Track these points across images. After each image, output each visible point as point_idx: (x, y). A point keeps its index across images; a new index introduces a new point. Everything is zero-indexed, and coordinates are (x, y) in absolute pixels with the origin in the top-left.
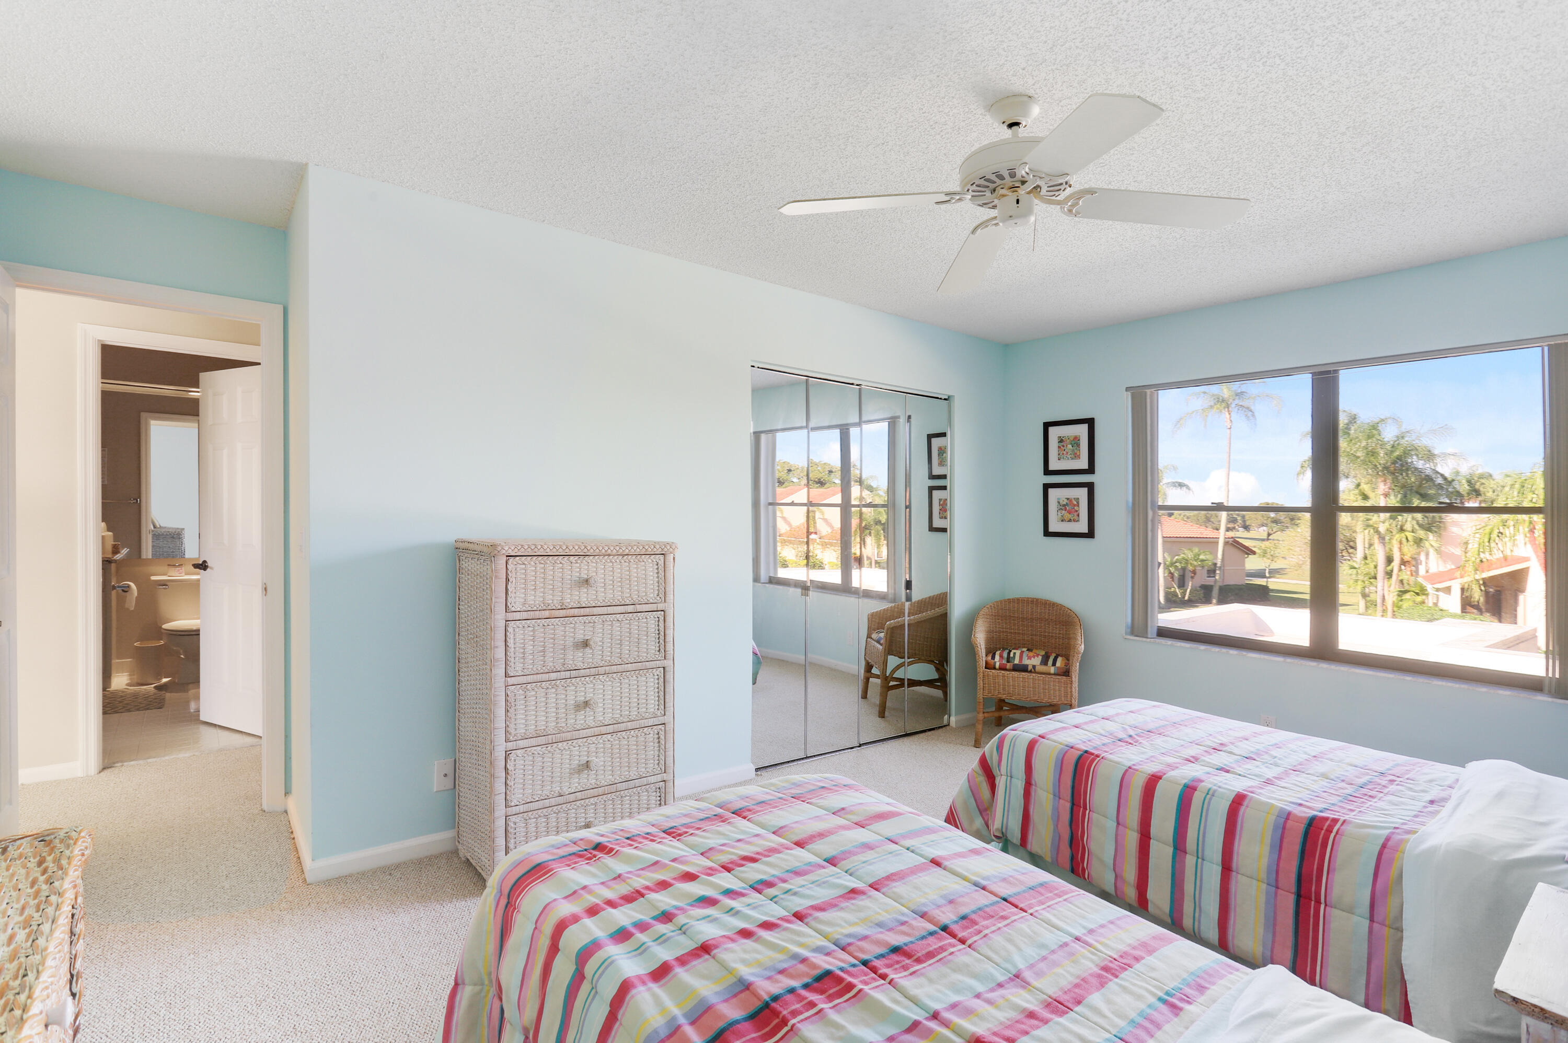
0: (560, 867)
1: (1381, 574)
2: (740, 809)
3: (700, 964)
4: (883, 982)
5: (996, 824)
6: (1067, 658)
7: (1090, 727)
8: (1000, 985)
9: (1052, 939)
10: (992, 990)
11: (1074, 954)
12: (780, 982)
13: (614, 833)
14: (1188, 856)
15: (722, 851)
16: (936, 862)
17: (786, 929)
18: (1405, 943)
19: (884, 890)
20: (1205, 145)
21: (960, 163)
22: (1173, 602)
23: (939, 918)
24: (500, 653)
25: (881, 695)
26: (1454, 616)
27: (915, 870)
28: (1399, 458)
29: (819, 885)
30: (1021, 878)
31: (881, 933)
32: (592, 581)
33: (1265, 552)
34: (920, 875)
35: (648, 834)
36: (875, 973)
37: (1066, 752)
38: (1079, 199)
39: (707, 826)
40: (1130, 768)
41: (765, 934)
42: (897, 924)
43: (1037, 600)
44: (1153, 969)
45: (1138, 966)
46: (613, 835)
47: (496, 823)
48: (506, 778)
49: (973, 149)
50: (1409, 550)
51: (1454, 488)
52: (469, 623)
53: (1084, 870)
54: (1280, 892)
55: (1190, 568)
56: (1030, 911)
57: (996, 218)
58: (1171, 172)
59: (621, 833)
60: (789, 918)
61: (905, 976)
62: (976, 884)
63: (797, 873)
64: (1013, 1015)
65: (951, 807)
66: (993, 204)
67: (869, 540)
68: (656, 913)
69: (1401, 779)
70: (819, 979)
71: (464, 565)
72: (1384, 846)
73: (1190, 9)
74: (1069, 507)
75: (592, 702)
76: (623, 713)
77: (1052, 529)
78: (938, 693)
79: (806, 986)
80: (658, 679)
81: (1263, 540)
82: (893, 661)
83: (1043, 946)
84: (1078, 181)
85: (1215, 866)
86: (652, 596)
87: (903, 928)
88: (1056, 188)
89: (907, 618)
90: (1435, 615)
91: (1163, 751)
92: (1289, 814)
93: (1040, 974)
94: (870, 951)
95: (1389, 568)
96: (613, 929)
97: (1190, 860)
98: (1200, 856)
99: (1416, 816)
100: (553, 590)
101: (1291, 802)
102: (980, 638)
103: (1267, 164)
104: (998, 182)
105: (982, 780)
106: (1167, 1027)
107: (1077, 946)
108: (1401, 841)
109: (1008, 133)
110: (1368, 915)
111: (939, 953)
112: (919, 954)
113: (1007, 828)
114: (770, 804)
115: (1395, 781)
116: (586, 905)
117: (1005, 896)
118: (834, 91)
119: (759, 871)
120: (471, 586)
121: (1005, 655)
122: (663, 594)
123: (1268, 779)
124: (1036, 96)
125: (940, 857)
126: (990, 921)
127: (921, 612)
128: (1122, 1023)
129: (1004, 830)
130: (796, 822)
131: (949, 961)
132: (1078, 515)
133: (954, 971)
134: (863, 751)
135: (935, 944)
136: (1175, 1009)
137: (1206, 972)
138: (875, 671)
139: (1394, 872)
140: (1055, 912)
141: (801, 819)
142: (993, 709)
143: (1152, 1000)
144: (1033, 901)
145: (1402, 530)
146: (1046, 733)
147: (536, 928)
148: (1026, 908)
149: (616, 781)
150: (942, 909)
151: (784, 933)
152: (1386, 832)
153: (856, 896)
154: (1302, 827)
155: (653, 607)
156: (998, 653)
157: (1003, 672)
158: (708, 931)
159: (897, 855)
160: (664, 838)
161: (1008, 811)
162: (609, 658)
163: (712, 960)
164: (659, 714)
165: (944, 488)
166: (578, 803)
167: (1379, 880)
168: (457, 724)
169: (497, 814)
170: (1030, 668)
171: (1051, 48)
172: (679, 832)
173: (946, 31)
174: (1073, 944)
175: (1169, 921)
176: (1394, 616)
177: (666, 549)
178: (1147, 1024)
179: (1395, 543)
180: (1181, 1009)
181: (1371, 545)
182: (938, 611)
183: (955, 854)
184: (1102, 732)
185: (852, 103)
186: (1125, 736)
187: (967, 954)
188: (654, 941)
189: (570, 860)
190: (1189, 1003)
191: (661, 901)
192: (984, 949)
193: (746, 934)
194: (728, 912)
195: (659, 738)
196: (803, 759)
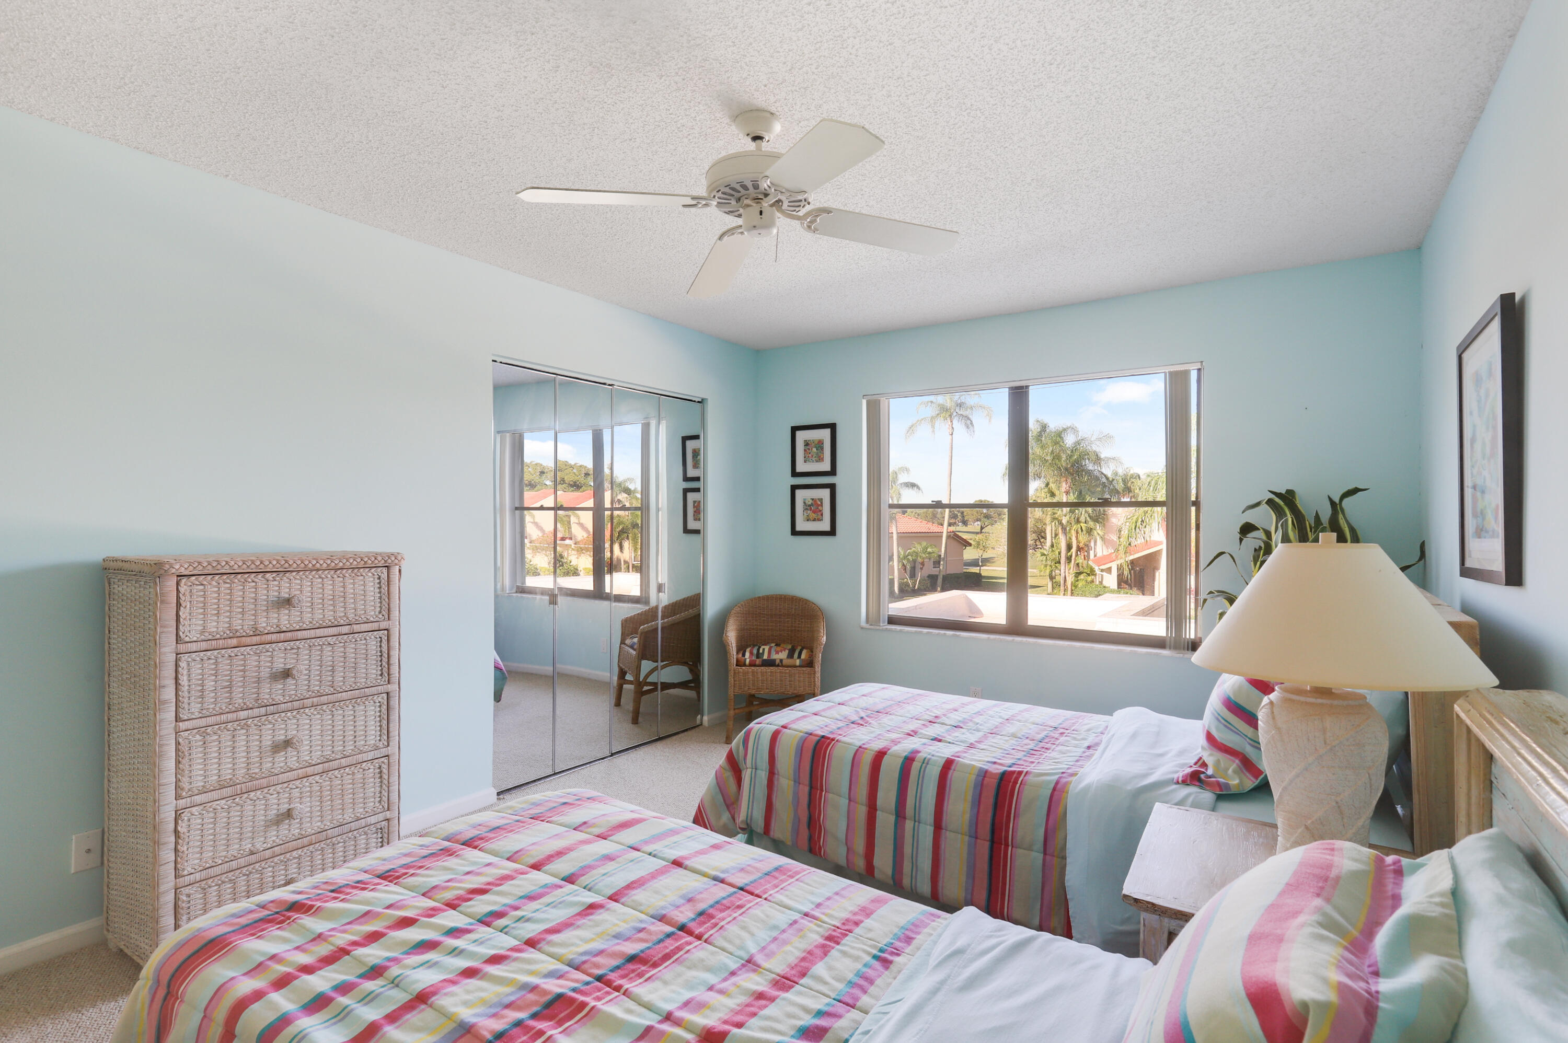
0: (240, 939)
1: (1063, 560)
2: (471, 839)
3: (414, 1016)
4: (617, 994)
5: (742, 816)
6: (811, 650)
7: (828, 713)
8: (733, 973)
9: (783, 918)
10: (725, 980)
11: (802, 930)
12: (506, 1017)
13: (316, 888)
14: (907, 821)
15: (446, 888)
16: (677, 863)
17: (516, 959)
18: (1068, 868)
19: (623, 900)
20: (924, 179)
21: (707, 168)
22: (906, 592)
23: (677, 918)
24: (169, 693)
25: (635, 701)
26: (1112, 591)
27: (654, 876)
28: (1077, 461)
29: (554, 907)
30: (758, 865)
31: (618, 944)
32: (295, 601)
33: (978, 544)
34: (661, 878)
35: (358, 882)
36: (609, 986)
37: (806, 739)
38: (817, 216)
39: (431, 863)
40: (860, 747)
41: (493, 970)
42: (634, 932)
43: (785, 596)
44: (870, 930)
45: (858, 930)
46: (314, 891)
47: (161, 900)
48: (176, 843)
49: (720, 156)
50: (1083, 538)
51: (1114, 487)
52: (124, 660)
53: (820, 848)
54: (978, 841)
55: (920, 560)
56: (764, 896)
57: (741, 226)
58: (897, 200)
59: (325, 887)
60: (520, 947)
61: (640, 984)
62: (715, 879)
63: (531, 898)
64: (743, 999)
65: (699, 806)
66: (738, 213)
67: (626, 544)
68: (363, 970)
69: (1068, 731)
70: (549, 1005)
71: (117, 589)
72: (1054, 789)
73: (908, 55)
74: (814, 508)
75: (295, 741)
76: (336, 749)
77: (799, 528)
78: (690, 694)
79: (535, 1016)
80: (380, 706)
81: (977, 533)
82: (646, 665)
83: (775, 927)
84: (817, 199)
85: (928, 827)
86: (372, 614)
87: (641, 935)
88: (797, 204)
89: (660, 622)
90: (1099, 591)
91: (889, 728)
92: (986, 772)
93: (770, 955)
94: (605, 964)
95: (1069, 554)
96: (307, 999)
97: (909, 824)
98: (917, 819)
99: (1077, 761)
100: (243, 613)
101: (988, 762)
102: (732, 636)
103: (973, 203)
104: (743, 192)
105: (729, 776)
106: (879, 982)
107: (805, 922)
108: (1066, 784)
109: (752, 146)
110: (1042, 849)
111: (675, 954)
112: (656, 959)
113: (751, 819)
114: (505, 829)
115: (1064, 733)
116: (273, 976)
117: (740, 885)
118: (577, 77)
119: (489, 903)
120: (127, 615)
121: (755, 651)
122: (386, 610)
123: (971, 744)
124: (778, 114)
125: (682, 857)
126: (727, 912)
127: (674, 614)
128: (840, 986)
129: (749, 821)
130: (533, 844)
131: (684, 960)
132: (822, 515)
133: (689, 968)
134: (615, 760)
135: (672, 945)
136: (886, 963)
137: (913, 924)
138: (629, 677)
139: (1061, 809)
140: (787, 893)
141: (539, 839)
142: (744, 705)
143: (868, 959)
144: (768, 886)
145: (1078, 521)
146: (788, 724)
147: (205, 1017)
148: (761, 894)
149: (326, 827)
150: (681, 909)
151: (514, 964)
152: (1056, 777)
153: (594, 911)
154: (994, 783)
155: (375, 626)
156: (748, 650)
157: (753, 668)
158: (424, 978)
159: (639, 862)
160: (378, 884)
161: (753, 802)
162: (317, 688)
163: (429, 1010)
164: (381, 746)
165: (698, 490)
166: (276, 859)
167: (1051, 816)
168: (106, 786)
169: (162, 888)
170: (778, 662)
171: (790, 70)
172: (397, 874)
173: (690, 36)
174: (802, 921)
175: (891, 882)
176: (1072, 594)
177: (390, 561)
178: (862, 982)
179: (1073, 533)
180: (891, 962)
181: (1056, 535)
182: (691, 612)
183: (697, 852)
184: (838, 717)
185: (597, 93)
186: (857, 718)
187: (702, 949)
188: (359, 1002)
189: (256, 928)
190: (898, 955)
191: (369, 955)
192: (720, 942)
193: (470, 973)
194: (450, 953)
195: (381, 772)
196: (550, 776)
